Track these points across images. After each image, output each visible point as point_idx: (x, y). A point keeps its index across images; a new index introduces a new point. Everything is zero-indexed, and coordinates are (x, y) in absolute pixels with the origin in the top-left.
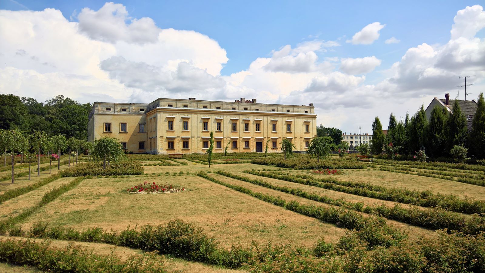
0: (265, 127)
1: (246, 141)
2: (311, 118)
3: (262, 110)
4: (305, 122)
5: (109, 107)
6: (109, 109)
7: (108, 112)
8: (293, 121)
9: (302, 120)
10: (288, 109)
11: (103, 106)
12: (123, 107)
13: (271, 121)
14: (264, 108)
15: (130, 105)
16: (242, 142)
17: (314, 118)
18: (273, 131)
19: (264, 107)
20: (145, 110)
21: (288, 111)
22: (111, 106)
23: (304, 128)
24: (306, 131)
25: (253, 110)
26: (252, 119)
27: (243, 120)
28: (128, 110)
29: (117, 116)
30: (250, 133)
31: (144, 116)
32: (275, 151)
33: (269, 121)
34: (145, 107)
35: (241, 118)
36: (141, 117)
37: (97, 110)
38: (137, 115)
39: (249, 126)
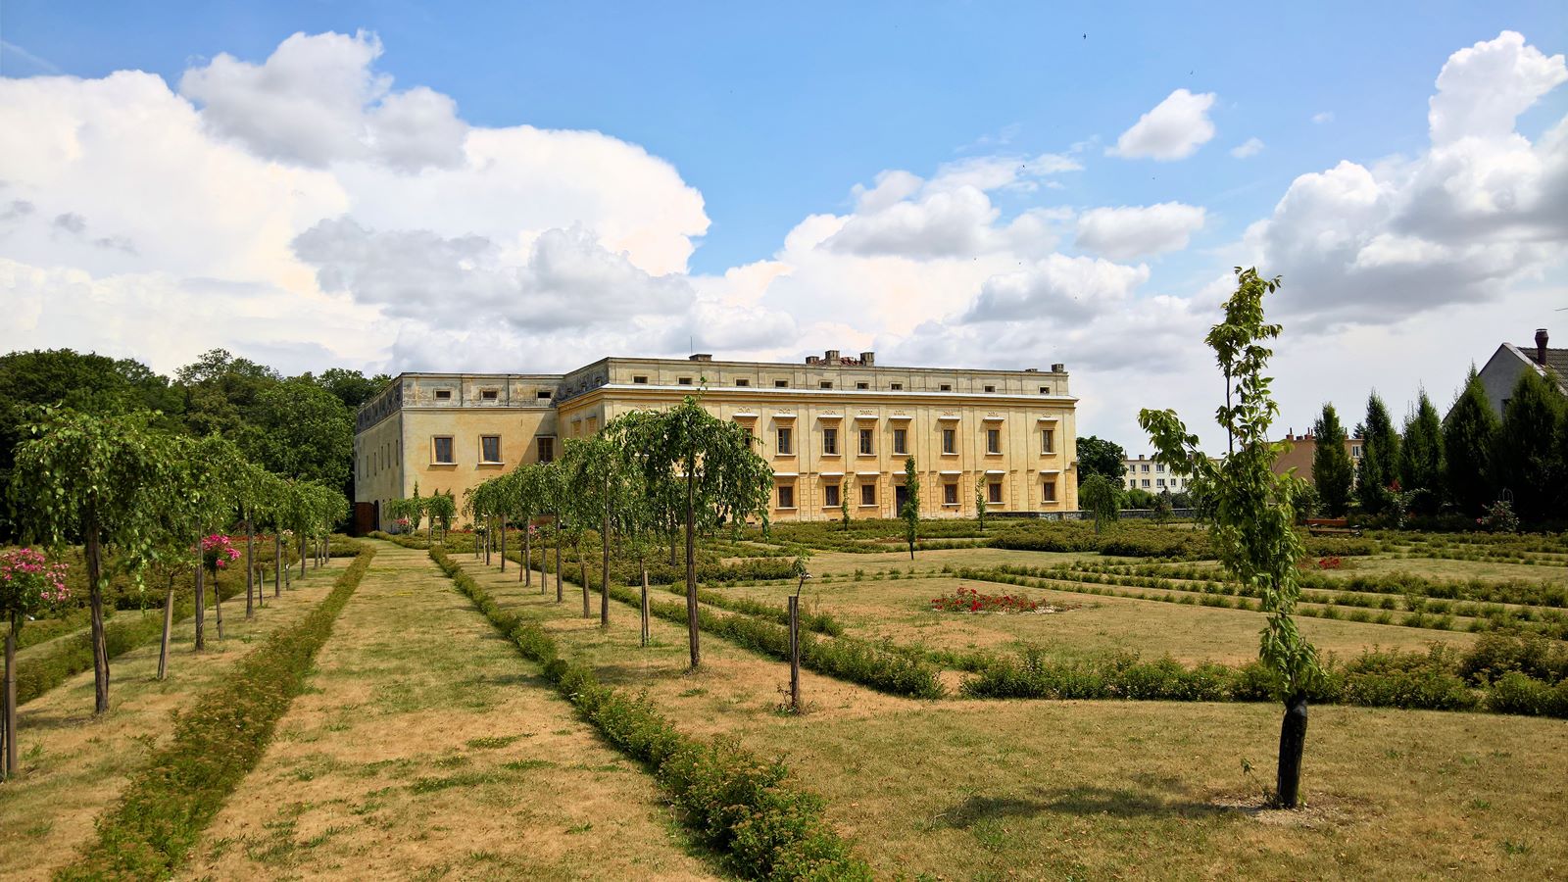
0: (921, 438)
1: (865, 484)
2: (1061, 411)
3: (910, 389)
4: (1040, 422)
5: (444, 387)
6: (445, 395)
7: (442, 403)
8: (1006, 420)
9: (1034, 417)
10: (989, 382)
11: (429, 385)
12: (487, 387)
13: (940, 421)
14: (917, 380)
15: (508, 379)
16: (854, 486)
17: (1067, 410)
18: (945, 451)
19: (918, 378)
20: (552, 395)
21: (989, 389)
22: (452, 385)
23: (1037, 440)
24: (1045, 450)
25: (883, 388)
26: (883, 415)
27: (857, 419)
28: (502, 395)
29: (471, 416)
30: (878, 458)
31: (550, 413)
32: (954, 513)
33: (933, 422)
34: (554, 384)
35: (849, 415)
36: (541, 416)
37: (409, 396)
38: (531, 410)
39: (876, 437)
